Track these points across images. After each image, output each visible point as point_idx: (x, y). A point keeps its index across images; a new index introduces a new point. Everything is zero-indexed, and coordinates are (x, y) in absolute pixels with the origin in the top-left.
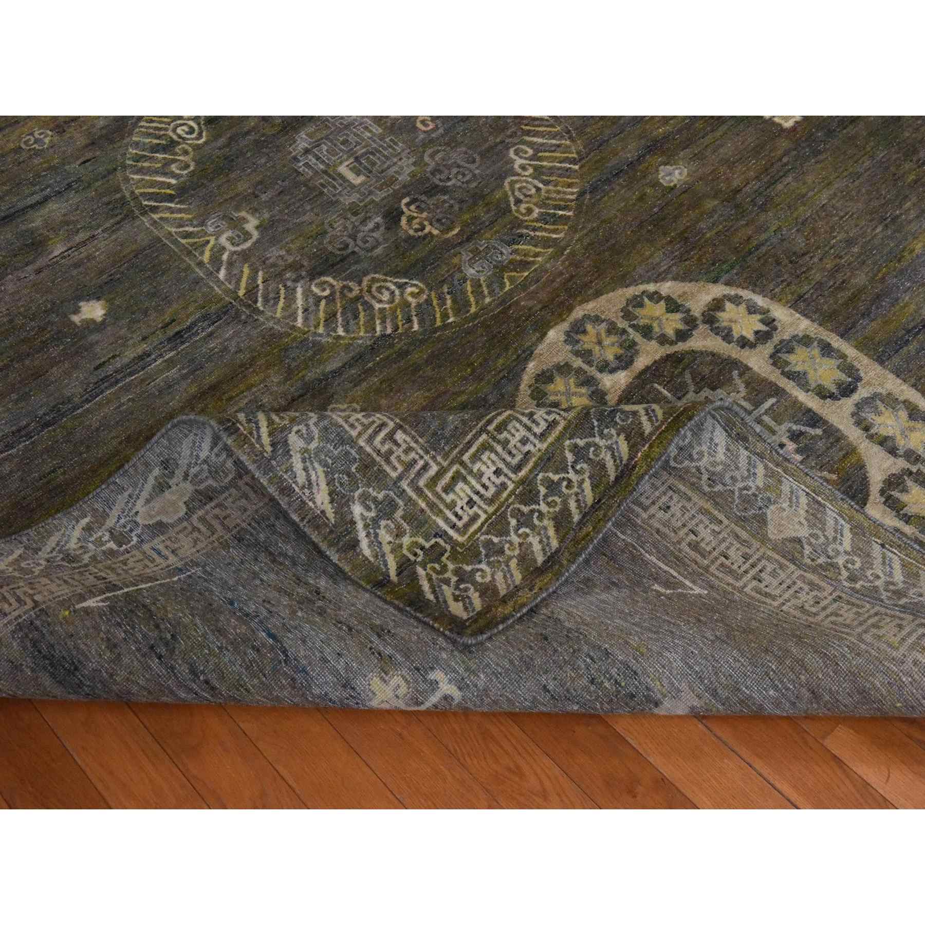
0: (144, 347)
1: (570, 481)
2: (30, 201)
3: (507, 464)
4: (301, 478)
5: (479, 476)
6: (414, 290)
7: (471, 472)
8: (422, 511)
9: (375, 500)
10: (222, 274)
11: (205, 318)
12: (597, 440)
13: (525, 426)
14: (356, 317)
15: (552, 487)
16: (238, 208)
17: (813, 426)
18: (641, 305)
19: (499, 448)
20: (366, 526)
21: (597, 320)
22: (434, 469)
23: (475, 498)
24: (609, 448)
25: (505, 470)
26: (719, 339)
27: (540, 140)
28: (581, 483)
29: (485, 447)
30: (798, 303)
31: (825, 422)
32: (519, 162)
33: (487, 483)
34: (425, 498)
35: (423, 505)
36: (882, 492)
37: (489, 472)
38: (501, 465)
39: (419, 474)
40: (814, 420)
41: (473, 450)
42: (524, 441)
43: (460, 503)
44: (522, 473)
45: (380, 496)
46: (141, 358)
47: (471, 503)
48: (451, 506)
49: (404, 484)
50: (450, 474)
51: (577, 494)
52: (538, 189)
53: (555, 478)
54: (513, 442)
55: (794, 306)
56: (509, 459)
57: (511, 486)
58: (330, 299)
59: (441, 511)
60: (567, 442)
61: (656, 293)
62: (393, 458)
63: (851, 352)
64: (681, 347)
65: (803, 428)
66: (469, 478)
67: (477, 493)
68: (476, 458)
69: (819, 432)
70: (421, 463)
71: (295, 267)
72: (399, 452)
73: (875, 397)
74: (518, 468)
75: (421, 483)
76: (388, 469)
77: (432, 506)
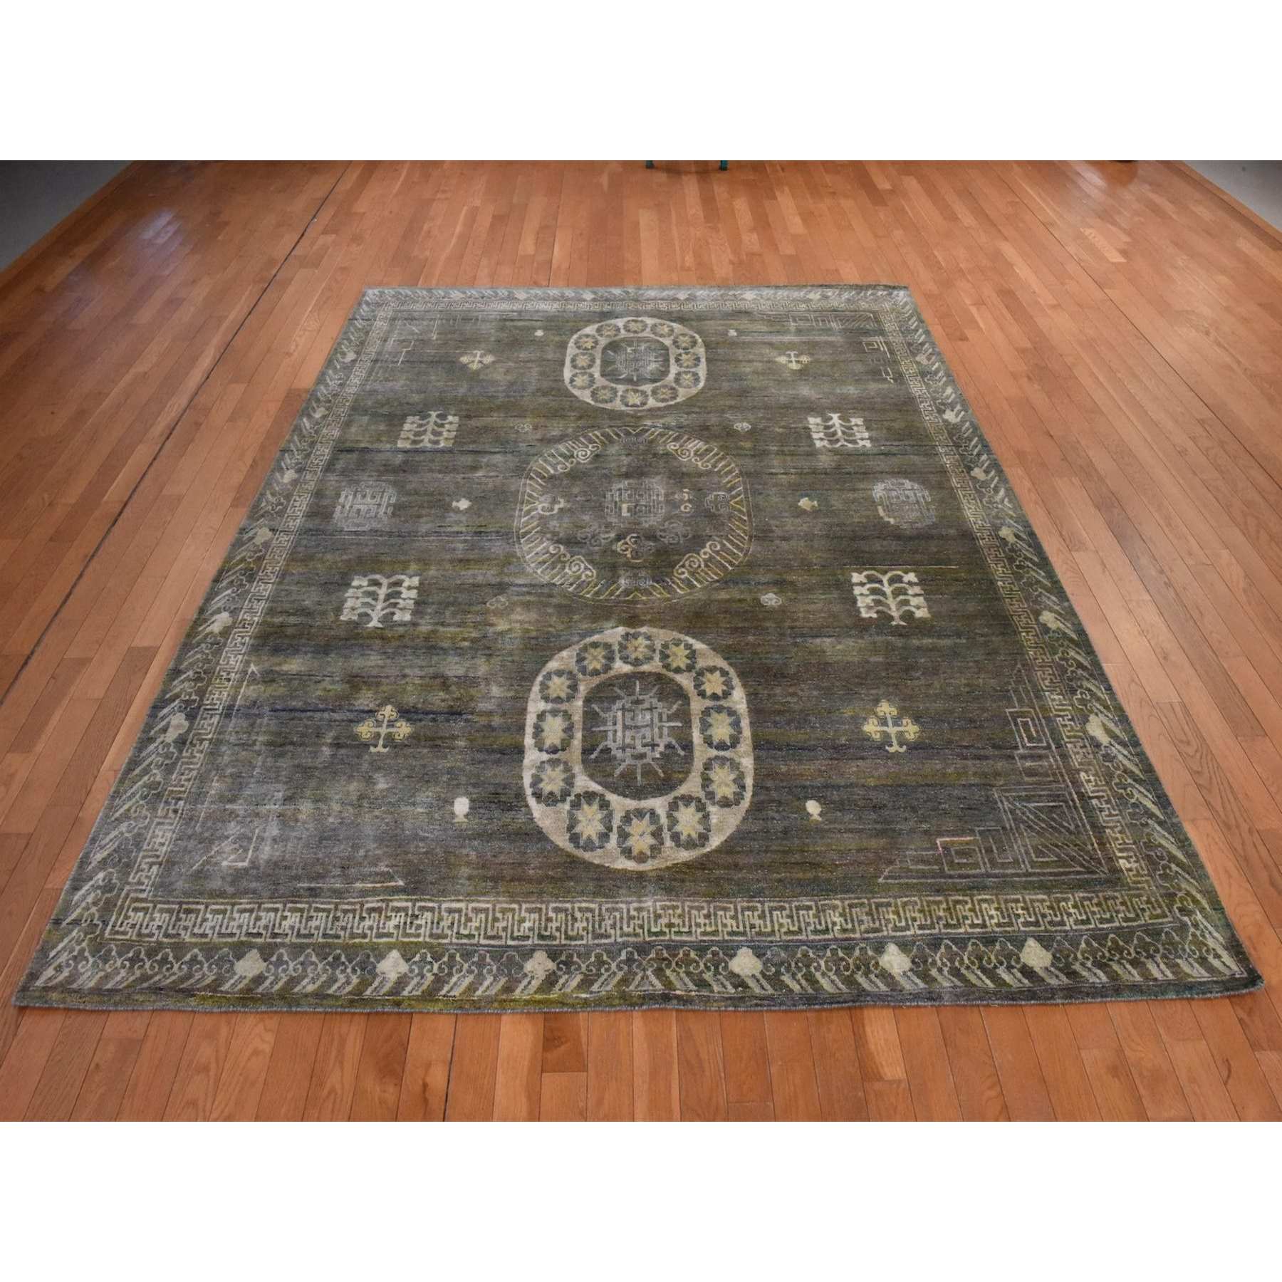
0: (464, 529)
1: (172, 968)
2: (493, 450)
3: (167, 929)
4: (103, 843)
5: (153, 919)
6: (590, 574)
7: (152, 914)
8: (115, 905)
9: (110, 880)
10: (523, 520)
11: (498, 532)
12: (206, 965)
13: (195, 923)
14: (553, 568)
15: (165, 960)
16: (562, 497)
17: (683, 749)
18: (677, 645)
19: (174, 919)
20: (93, 886)
21: (649, 638)
22: (143, 895)
23: (138, 926)
24: (204, 975)
25: (163, 931)
26: (693, 684)
27: (728, 545)
28: (175, 974)
29: (170, 911)
30: (752, 697)
31: (692, 752)
32: (707, 549)
33: (150, 927)
34: (124, 902)
35: (119, 903)
36: (676, 798)
37: (157, 923)
38: (164, 927)
39: (136, 891)
40: (688, 746)
41: (166, 906)
42: (186, 928)
43: (130, 921)
44: (165, 940)
45: (114, 881)
46: (458, 533)
47: (133, 926)
48: (127, 917)
49: (127, 888)
50: (144, 905)
51: (165, 976)
52: (699, 566)
53: (171, 958)
54: (182, 923)
55: (748, 695)
56: (170, 928)
57: (154, 939)
58: (552, 555)
59: (120, 914)
60: (196, 950)
61: (691, 645)
62: (140, 874)
63: (747, 732)
64: (671, 674)
65: (677, 746)
66: (148, 915)
67: (141, 925)
68: (162, 911)
69: (682, 753)
70: (144, 887)
71: (554, 534)
72: (144, 874)
73: (731, 760)
74: (167, 935)
75: (132, 895)
76: (132, 874)
77: (122, 908)
